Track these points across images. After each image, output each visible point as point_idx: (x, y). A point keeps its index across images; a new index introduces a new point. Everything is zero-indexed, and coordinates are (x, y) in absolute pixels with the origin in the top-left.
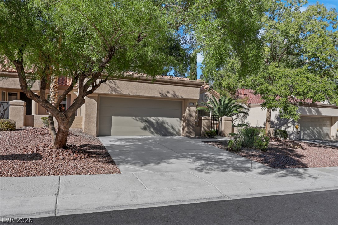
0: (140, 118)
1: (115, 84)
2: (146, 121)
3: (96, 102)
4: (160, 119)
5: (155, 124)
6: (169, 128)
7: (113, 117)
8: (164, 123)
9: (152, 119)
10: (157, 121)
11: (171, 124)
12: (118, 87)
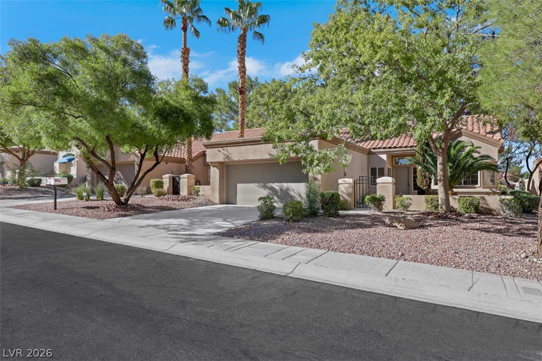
0: (262, 184)
1: (228, 152)
2: (269, 188)
3: (218, 171)
4: (285, 184)
5: (279, 191)
6: (296, 196)
7: (238, 185)
8: (290, 190)
9: (276, 186)
10: (281, 187)
11: (298, 191)
12: (230, 154)
